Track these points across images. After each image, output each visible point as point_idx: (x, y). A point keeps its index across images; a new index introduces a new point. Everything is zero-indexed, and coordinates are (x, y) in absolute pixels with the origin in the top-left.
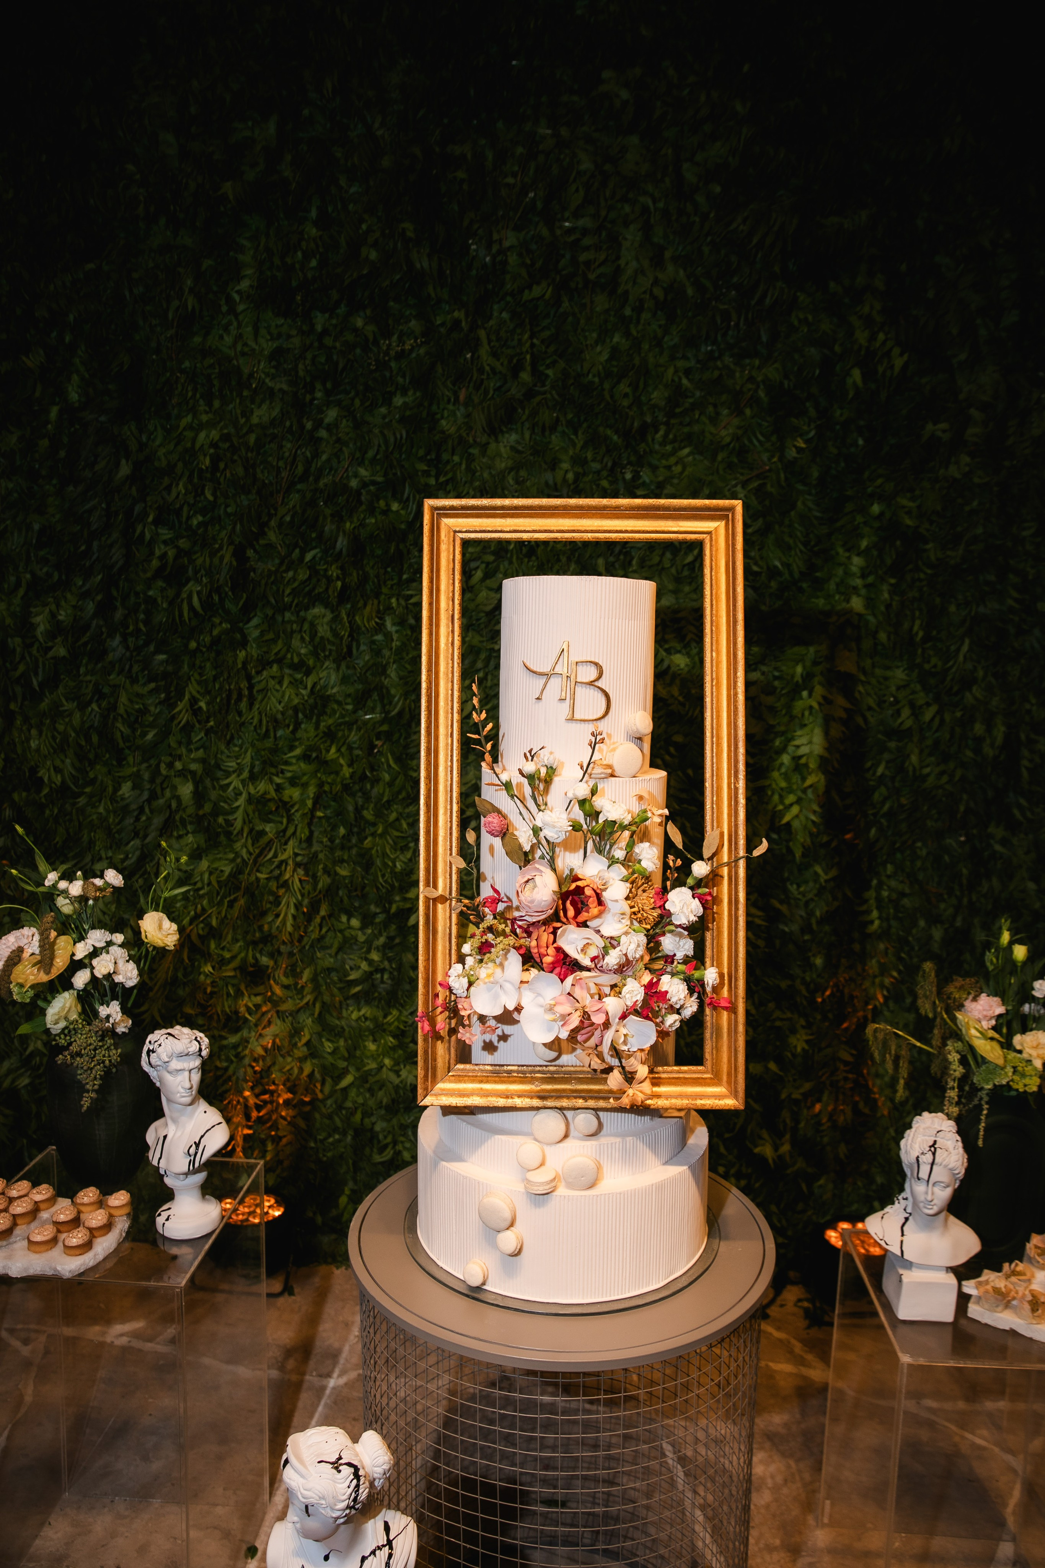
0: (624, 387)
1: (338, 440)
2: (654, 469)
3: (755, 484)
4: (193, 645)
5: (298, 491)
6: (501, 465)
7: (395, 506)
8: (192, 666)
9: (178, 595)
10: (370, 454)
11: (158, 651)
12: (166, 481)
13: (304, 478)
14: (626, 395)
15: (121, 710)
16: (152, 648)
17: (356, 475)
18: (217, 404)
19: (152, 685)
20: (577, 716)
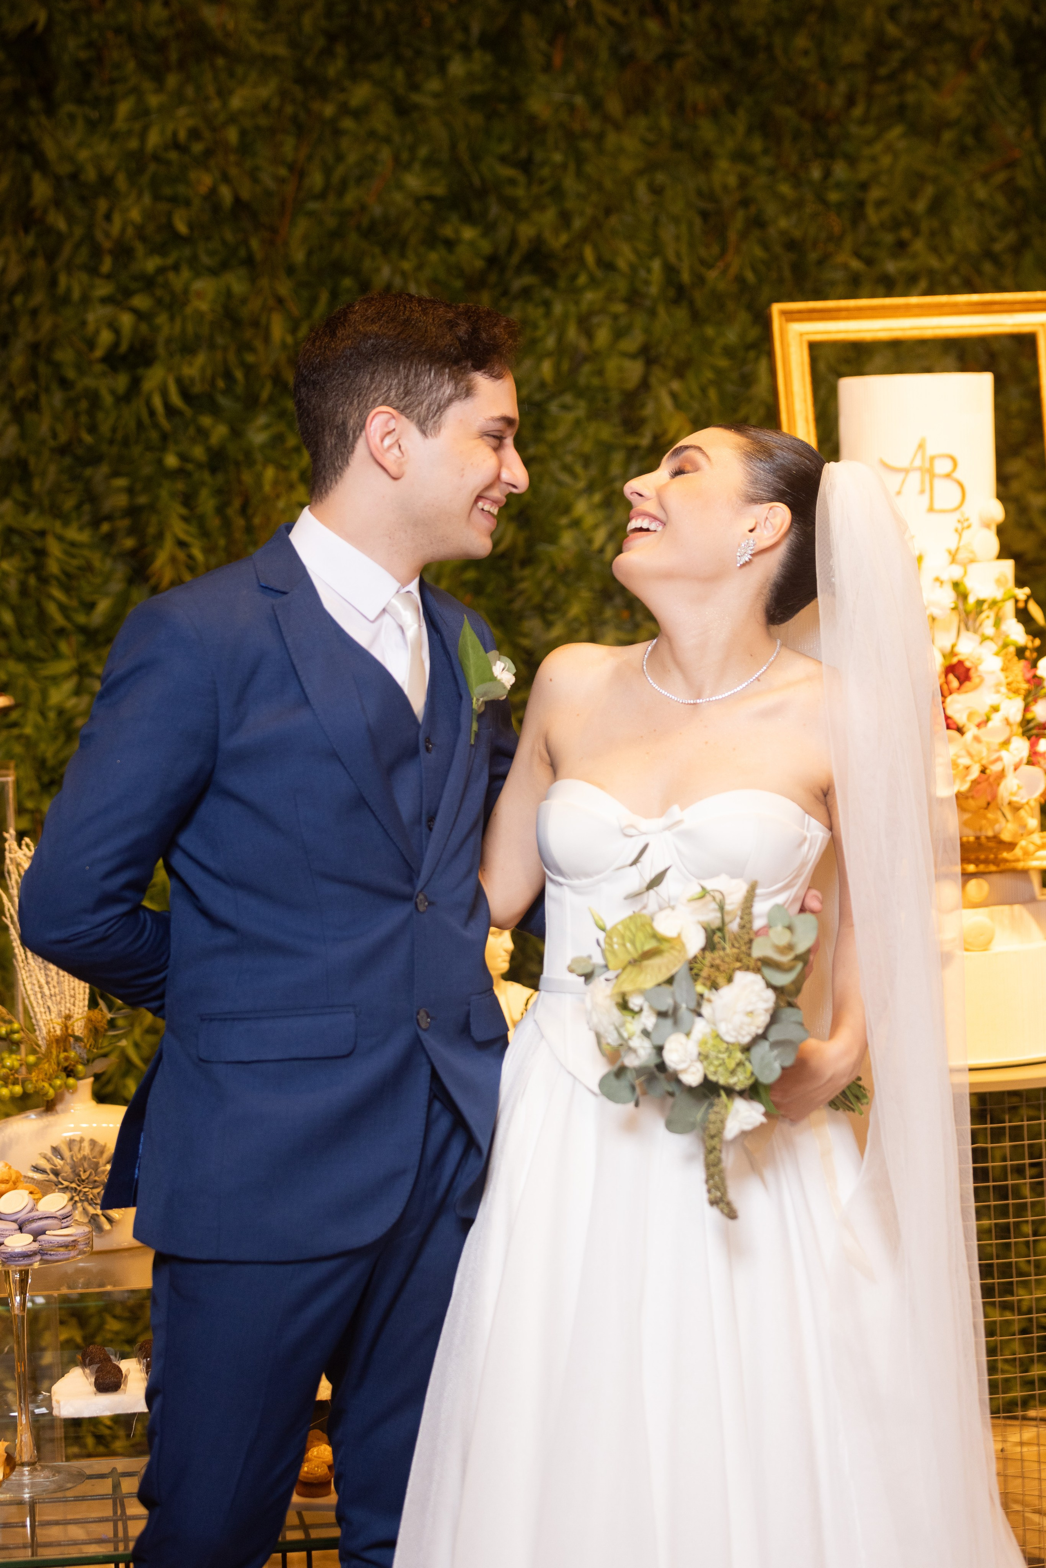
0: (801, 41)
1: (372, 134)
2: (852, 161)
3: (1000, 177)
4: (171, 461)
5: (311, 214)
6: (627, 166)
7: (468, 233)
8: (173, 495)
9: (136, 383)
10: (423, 151)
11: (116, 474)
12: (102, 205)
13: (322, 196)
14: (806, 53)
15: (53, 567)
16: (104, 469)
17: (400, 186)
18: (172, 80)
19: (105, 527)
20: (937, 506)
